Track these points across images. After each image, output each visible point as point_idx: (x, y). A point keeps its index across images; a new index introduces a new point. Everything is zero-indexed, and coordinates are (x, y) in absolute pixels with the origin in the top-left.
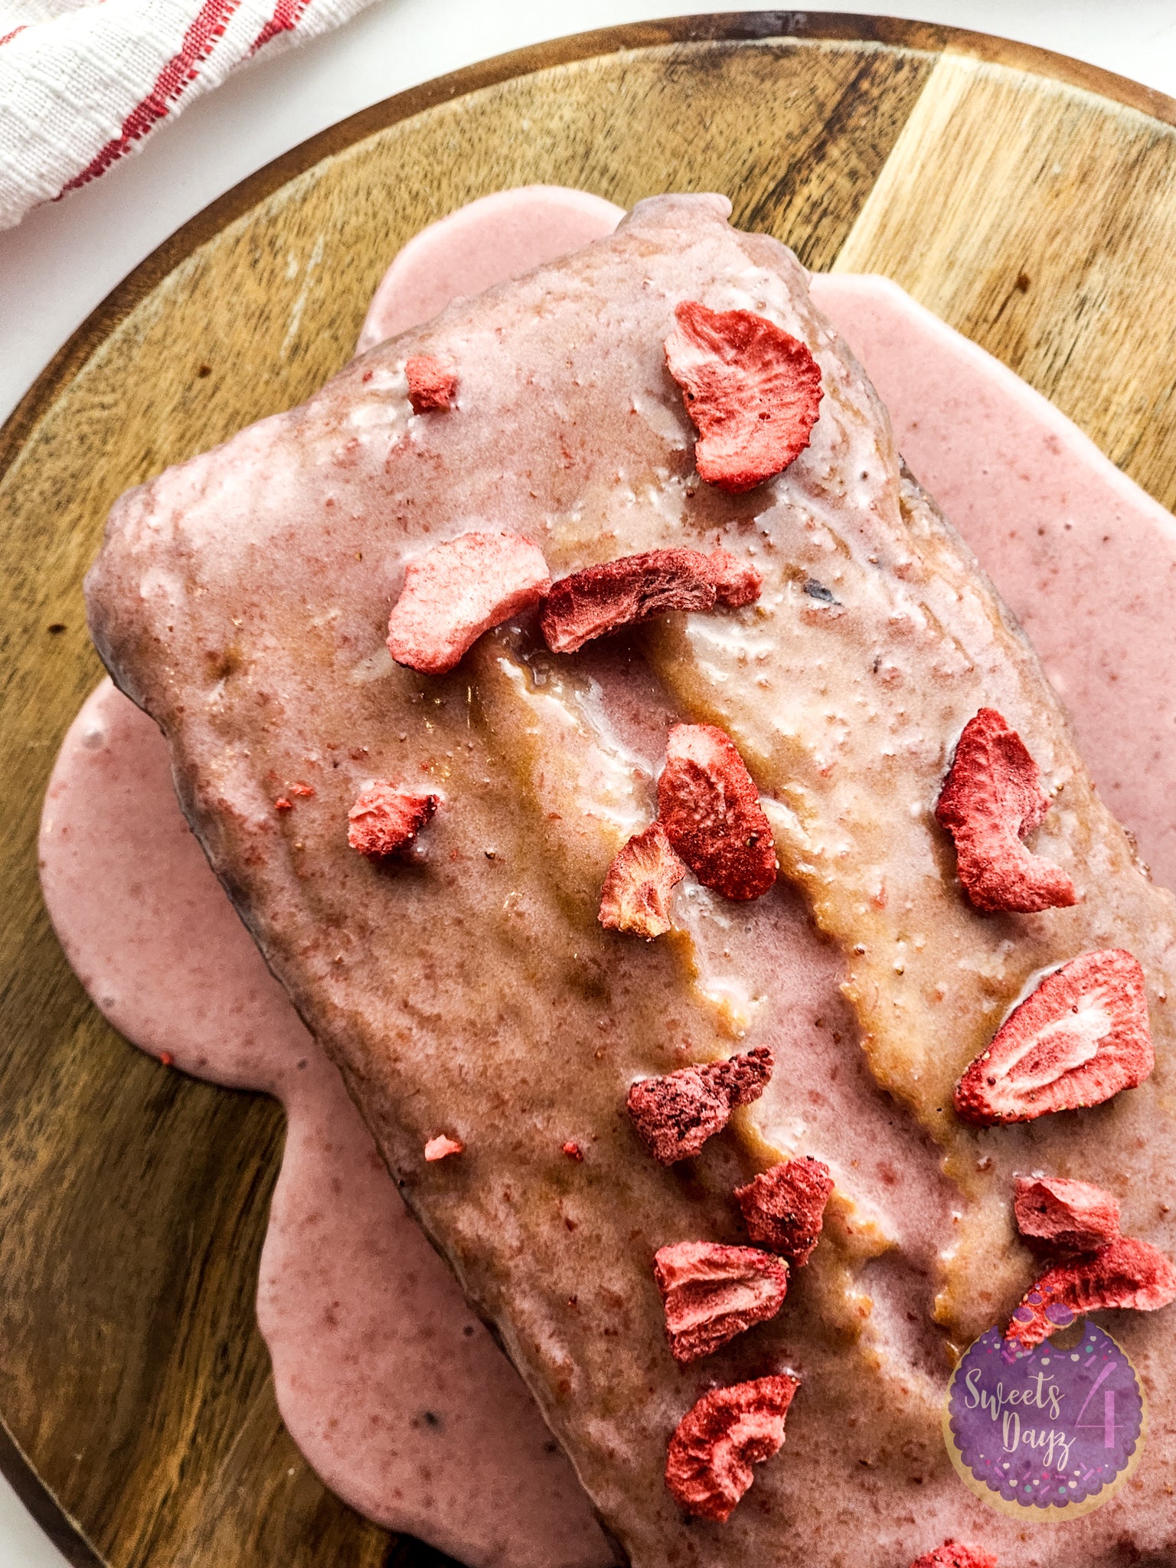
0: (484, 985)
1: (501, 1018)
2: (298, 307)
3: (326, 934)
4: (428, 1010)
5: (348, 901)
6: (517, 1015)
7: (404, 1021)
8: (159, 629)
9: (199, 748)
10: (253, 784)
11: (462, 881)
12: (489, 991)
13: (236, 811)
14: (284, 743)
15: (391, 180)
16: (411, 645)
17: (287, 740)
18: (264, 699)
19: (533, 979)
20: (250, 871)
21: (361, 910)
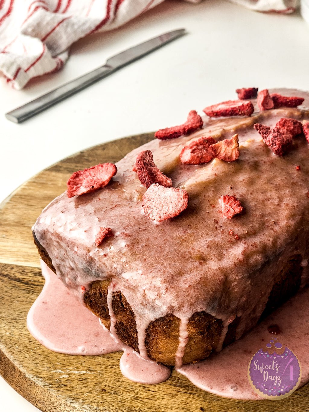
0: (265, 187)
1: (271, 184)
2: (77, 372)
3: (268, 226)
4: (277, 200)
5: (257, 220)
6: (269, 180)
7: (283, 206)
8: (197, 279)
9: (229, 262)
10: (234, 247)
11: (241, 193)
12: (266, 187)
13: (243, 249)
14: (219, 240)
15: (31, 359)
16: (182, 200)
17: (219, 239)
18: (208, 246)
19: (259, 177)
20: (258, 246)
21: (258, 216)
